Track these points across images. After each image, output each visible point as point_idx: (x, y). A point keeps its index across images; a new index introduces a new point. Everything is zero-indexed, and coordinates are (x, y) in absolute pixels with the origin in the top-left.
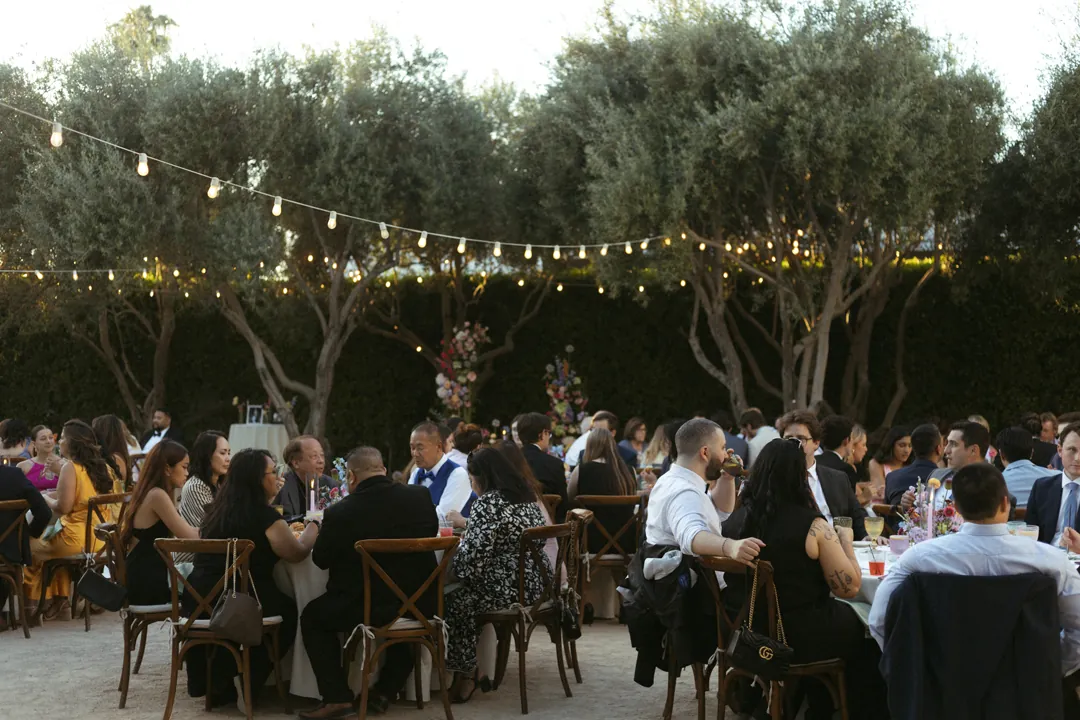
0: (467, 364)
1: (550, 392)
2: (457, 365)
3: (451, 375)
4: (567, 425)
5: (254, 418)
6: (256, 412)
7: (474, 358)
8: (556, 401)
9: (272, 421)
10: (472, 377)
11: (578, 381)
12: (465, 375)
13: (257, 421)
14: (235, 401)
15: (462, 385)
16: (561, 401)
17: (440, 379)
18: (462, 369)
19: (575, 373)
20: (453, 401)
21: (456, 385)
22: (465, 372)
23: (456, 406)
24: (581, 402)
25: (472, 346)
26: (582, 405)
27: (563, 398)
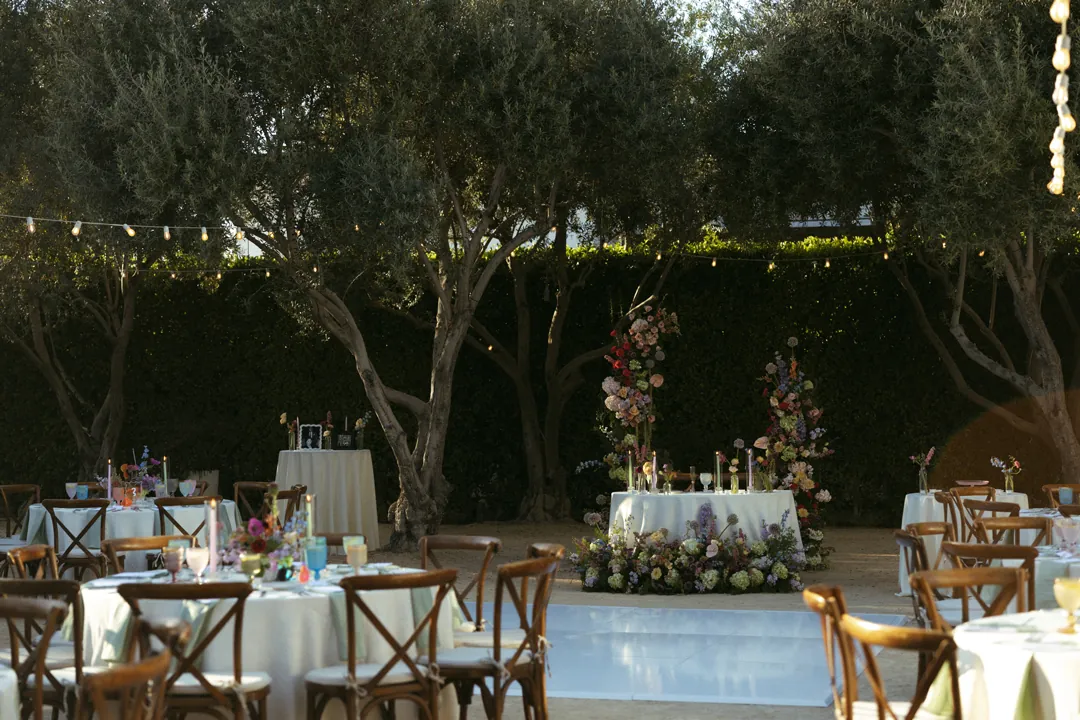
0: (651, 364)
1: (774, 402)
2: (635, 365)
3: (625, 379)
4: (796, 446)
5: (309, 442)
6: (311, 434)
7: (661, 355)
8: (781, 414)
9: (336, 446)
10: (657, 381)
11: (809, 385)
12: (647, 379)
13: (314, 445)
14: (283, 419)
15: (644, 393)
16: (788, 413)
17: (608, 384)
18: (641, 371)
19: (803, 374)
20: (630, 415)
21: (633, 392)
22: (644, 374)
23: (633, 421)
24: (816, 414)
25: (655, 339)
26: (816, 419)
27: (792, 409)
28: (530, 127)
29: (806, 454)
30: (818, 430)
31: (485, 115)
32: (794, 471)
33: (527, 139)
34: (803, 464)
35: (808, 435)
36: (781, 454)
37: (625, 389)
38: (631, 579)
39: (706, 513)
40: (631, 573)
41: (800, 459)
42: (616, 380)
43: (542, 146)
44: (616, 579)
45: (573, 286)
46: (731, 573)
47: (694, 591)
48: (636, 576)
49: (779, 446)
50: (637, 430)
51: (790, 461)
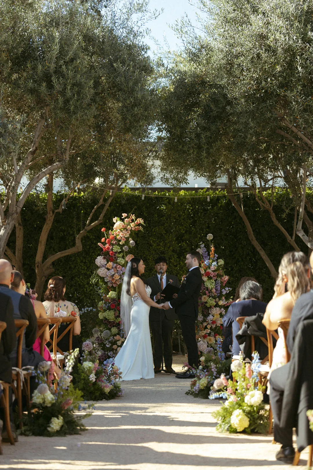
0: (126, 248)
2: (117, 249)
7: (132, 243)
8: (206, 279)
11: (221, 262)
12: (123, 258)
15: (122, 266)
16: (210, 278)
17: (99, 261)
18: (120, 252)
19: (217, 256)
20: (113, 279)
21: (115, 265)
22: (121, 255)
23: (115, 283)
24: (226, 279)
25: (128, 234)
26: (225, 283)
27: (212, 276)
28: (69, 93)
29: (221, 303)
30: (227, 289)
31: (40, 85)
32: (213, 312)
33: (67, 102)
34: (218, 309)
35: (221, 292)
36: (206, 303)
37: (111, 263)
41: (217, 305)
42: (104, 258)
43: (76, 107)
45: (56, 211)
49: (205, 298)
50: (117, 289)
51: (211, 307)
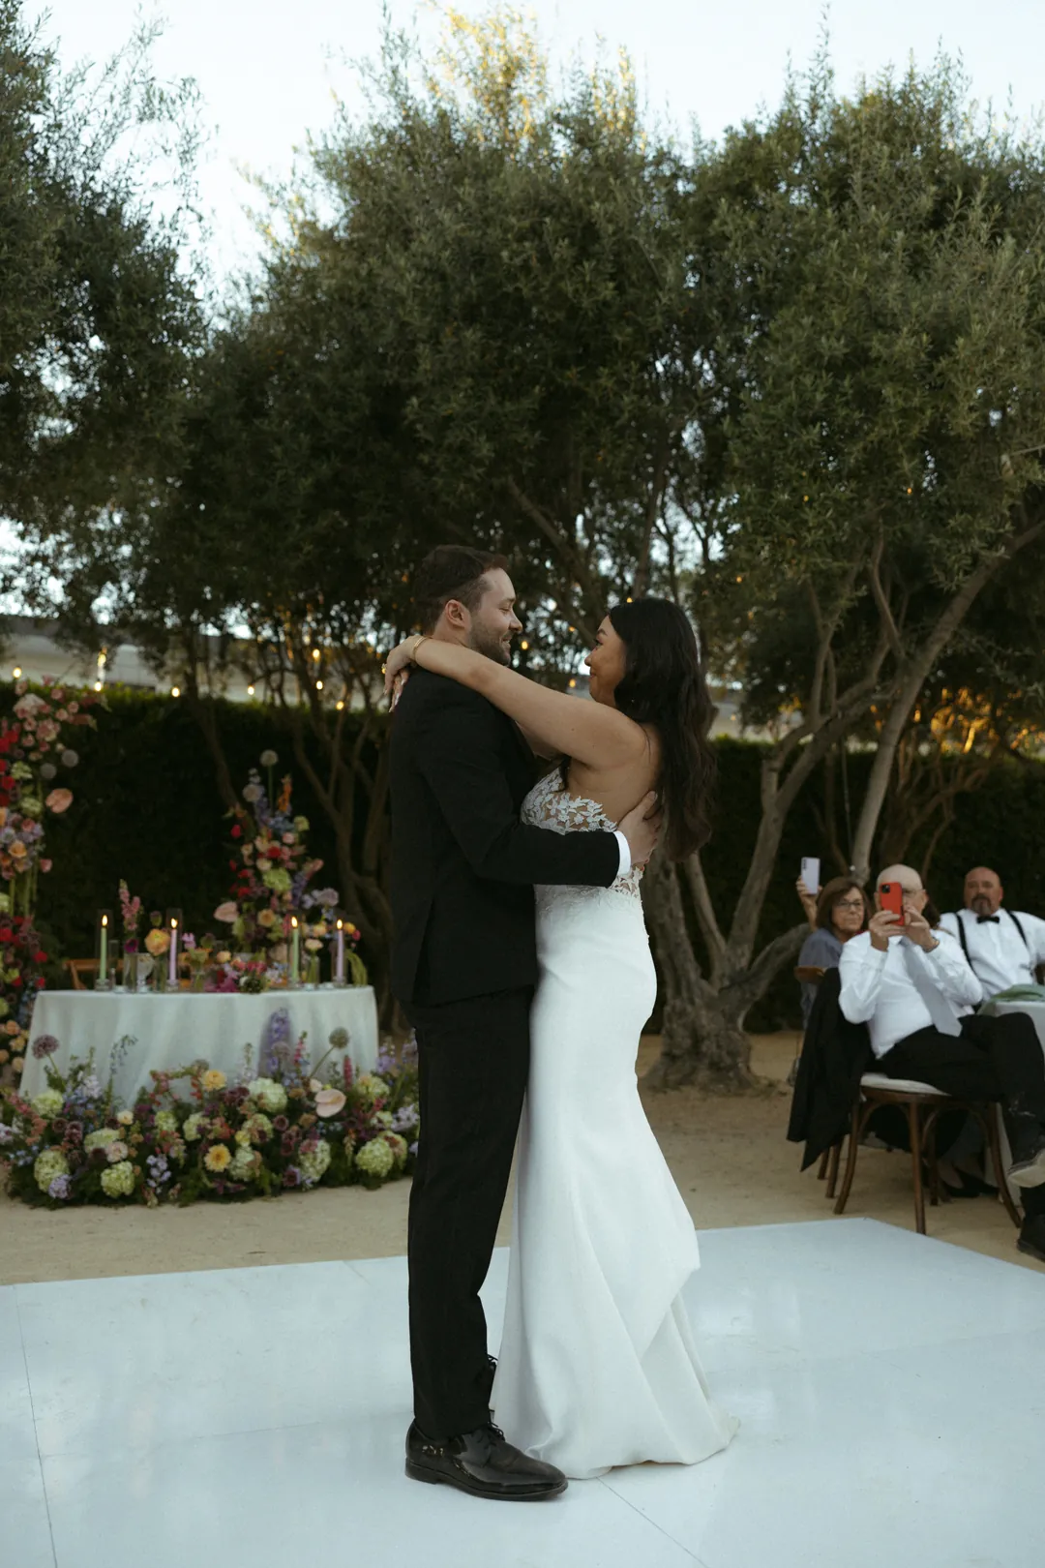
0: (50, 772)
2: (22, 771)
8: (267, 865)
10: (59, 802)
15: (35, 820)
16: (278, 865)
18: (28, 783)
20: (8, 857)
21: (16, 817)
37: (2, 811)
38: (154, 1172)
39: (279, 1027)
40: (151, 1160)
44: (118, 1177)
46: (361, 1143)
47: (296, 1187)
48: (163, 1165)
49: (267, 916)
50: (13, 885)
